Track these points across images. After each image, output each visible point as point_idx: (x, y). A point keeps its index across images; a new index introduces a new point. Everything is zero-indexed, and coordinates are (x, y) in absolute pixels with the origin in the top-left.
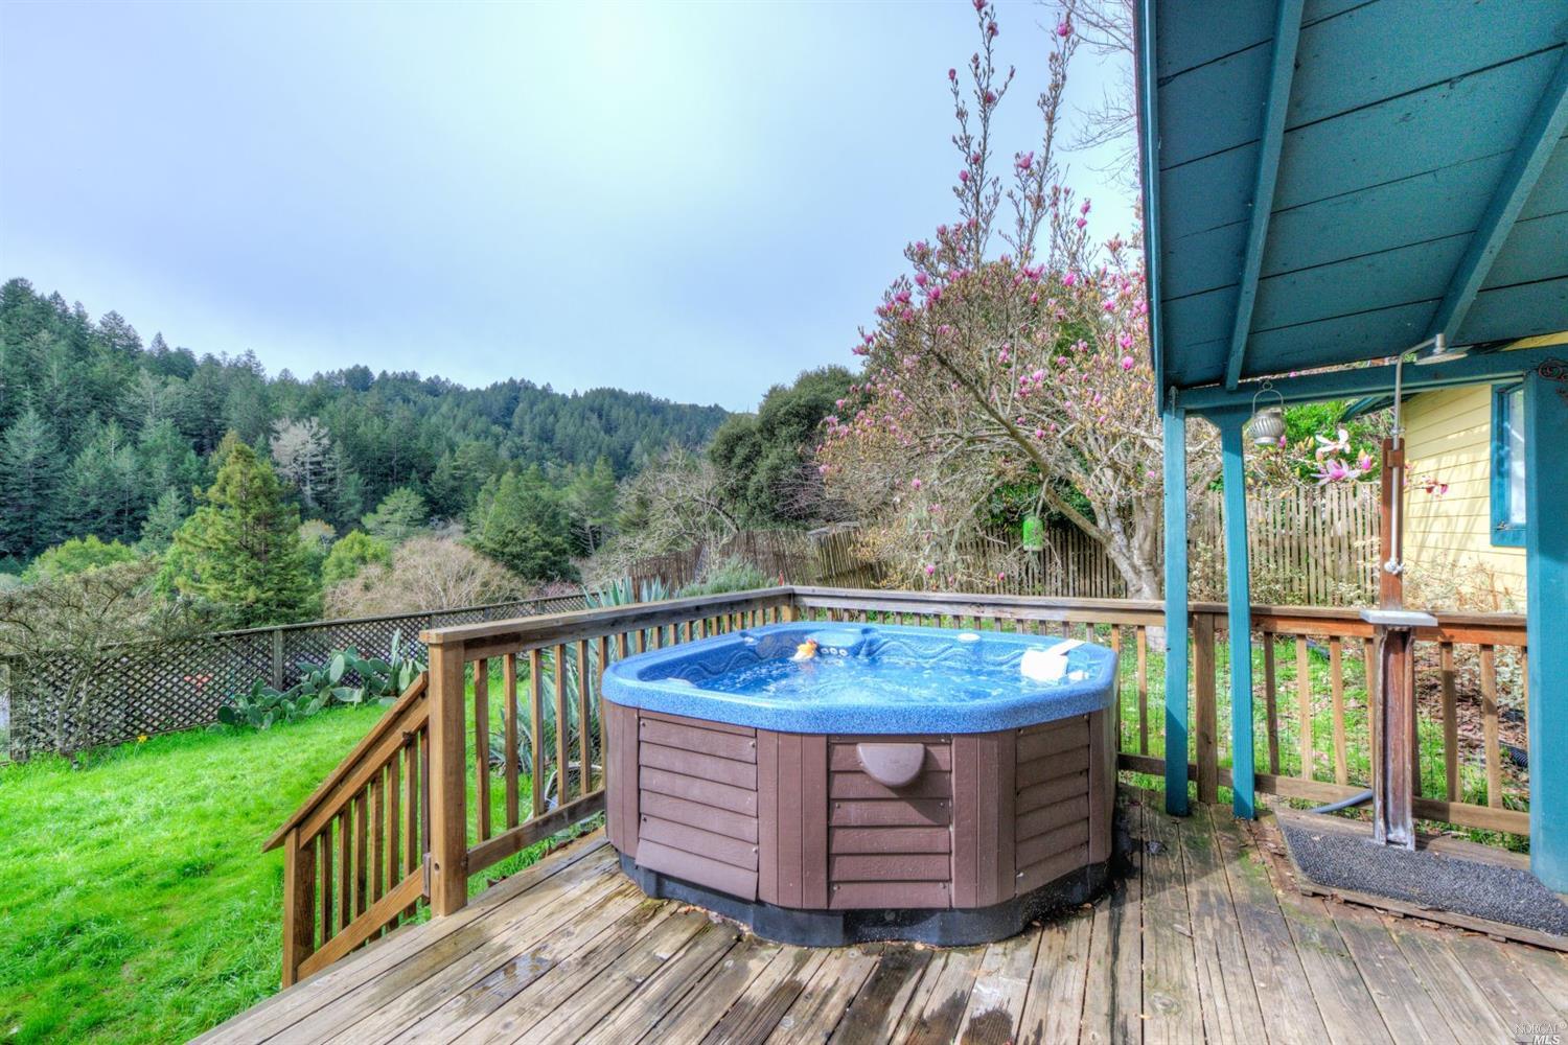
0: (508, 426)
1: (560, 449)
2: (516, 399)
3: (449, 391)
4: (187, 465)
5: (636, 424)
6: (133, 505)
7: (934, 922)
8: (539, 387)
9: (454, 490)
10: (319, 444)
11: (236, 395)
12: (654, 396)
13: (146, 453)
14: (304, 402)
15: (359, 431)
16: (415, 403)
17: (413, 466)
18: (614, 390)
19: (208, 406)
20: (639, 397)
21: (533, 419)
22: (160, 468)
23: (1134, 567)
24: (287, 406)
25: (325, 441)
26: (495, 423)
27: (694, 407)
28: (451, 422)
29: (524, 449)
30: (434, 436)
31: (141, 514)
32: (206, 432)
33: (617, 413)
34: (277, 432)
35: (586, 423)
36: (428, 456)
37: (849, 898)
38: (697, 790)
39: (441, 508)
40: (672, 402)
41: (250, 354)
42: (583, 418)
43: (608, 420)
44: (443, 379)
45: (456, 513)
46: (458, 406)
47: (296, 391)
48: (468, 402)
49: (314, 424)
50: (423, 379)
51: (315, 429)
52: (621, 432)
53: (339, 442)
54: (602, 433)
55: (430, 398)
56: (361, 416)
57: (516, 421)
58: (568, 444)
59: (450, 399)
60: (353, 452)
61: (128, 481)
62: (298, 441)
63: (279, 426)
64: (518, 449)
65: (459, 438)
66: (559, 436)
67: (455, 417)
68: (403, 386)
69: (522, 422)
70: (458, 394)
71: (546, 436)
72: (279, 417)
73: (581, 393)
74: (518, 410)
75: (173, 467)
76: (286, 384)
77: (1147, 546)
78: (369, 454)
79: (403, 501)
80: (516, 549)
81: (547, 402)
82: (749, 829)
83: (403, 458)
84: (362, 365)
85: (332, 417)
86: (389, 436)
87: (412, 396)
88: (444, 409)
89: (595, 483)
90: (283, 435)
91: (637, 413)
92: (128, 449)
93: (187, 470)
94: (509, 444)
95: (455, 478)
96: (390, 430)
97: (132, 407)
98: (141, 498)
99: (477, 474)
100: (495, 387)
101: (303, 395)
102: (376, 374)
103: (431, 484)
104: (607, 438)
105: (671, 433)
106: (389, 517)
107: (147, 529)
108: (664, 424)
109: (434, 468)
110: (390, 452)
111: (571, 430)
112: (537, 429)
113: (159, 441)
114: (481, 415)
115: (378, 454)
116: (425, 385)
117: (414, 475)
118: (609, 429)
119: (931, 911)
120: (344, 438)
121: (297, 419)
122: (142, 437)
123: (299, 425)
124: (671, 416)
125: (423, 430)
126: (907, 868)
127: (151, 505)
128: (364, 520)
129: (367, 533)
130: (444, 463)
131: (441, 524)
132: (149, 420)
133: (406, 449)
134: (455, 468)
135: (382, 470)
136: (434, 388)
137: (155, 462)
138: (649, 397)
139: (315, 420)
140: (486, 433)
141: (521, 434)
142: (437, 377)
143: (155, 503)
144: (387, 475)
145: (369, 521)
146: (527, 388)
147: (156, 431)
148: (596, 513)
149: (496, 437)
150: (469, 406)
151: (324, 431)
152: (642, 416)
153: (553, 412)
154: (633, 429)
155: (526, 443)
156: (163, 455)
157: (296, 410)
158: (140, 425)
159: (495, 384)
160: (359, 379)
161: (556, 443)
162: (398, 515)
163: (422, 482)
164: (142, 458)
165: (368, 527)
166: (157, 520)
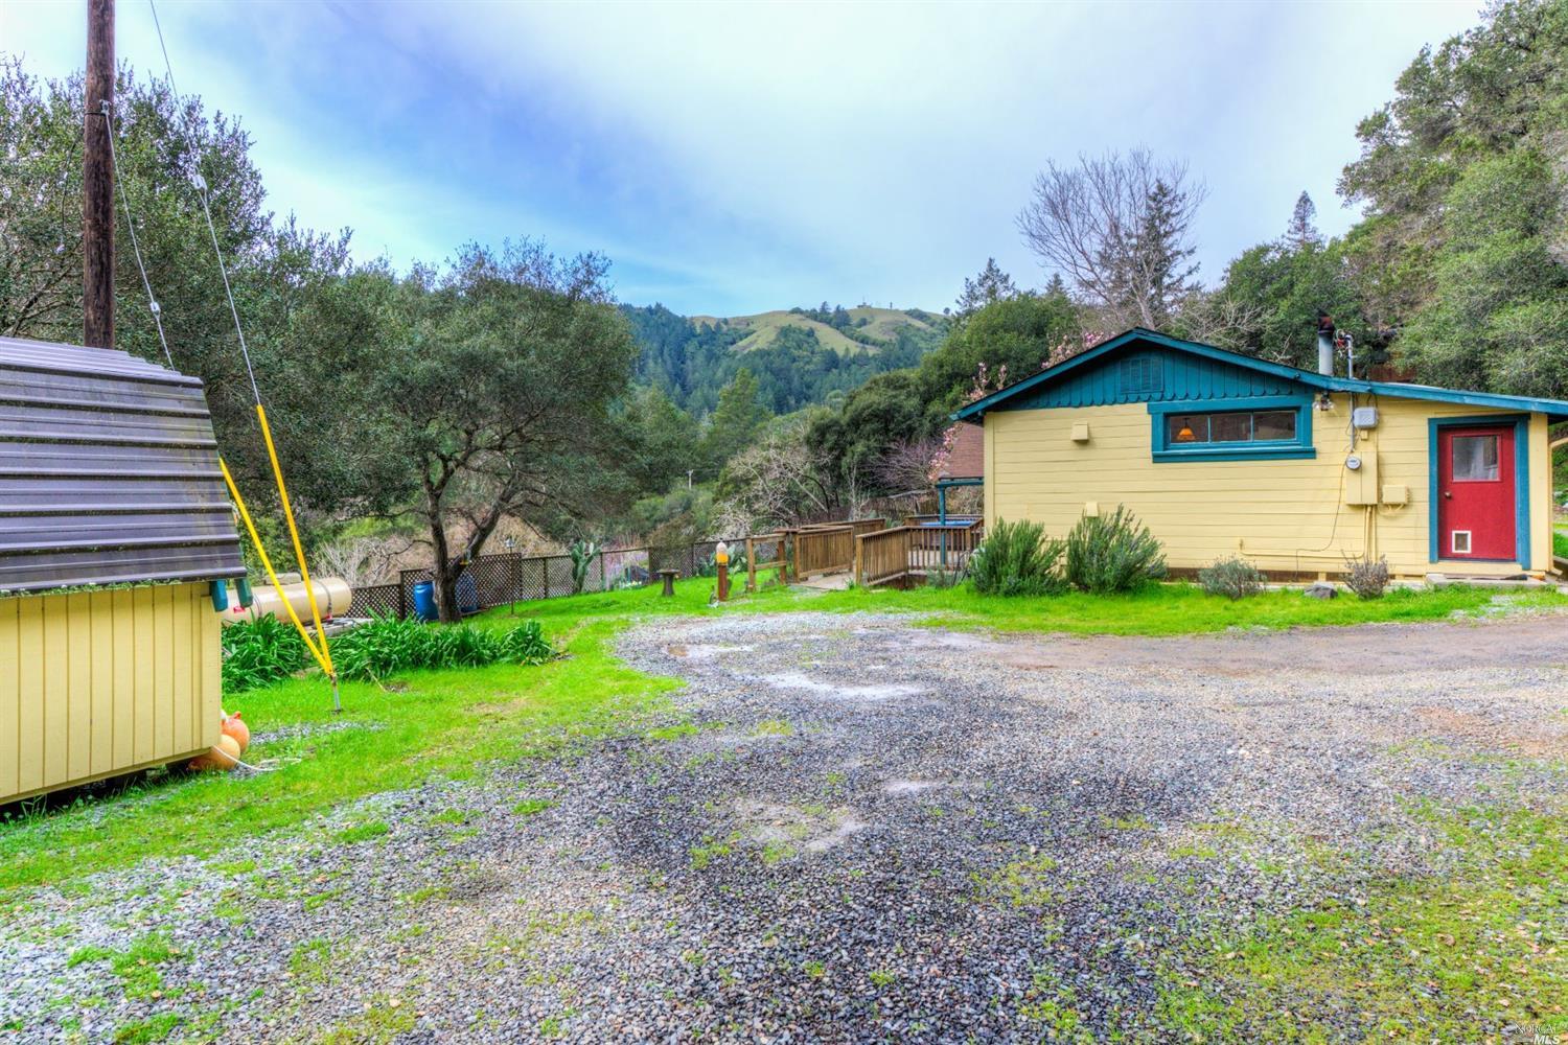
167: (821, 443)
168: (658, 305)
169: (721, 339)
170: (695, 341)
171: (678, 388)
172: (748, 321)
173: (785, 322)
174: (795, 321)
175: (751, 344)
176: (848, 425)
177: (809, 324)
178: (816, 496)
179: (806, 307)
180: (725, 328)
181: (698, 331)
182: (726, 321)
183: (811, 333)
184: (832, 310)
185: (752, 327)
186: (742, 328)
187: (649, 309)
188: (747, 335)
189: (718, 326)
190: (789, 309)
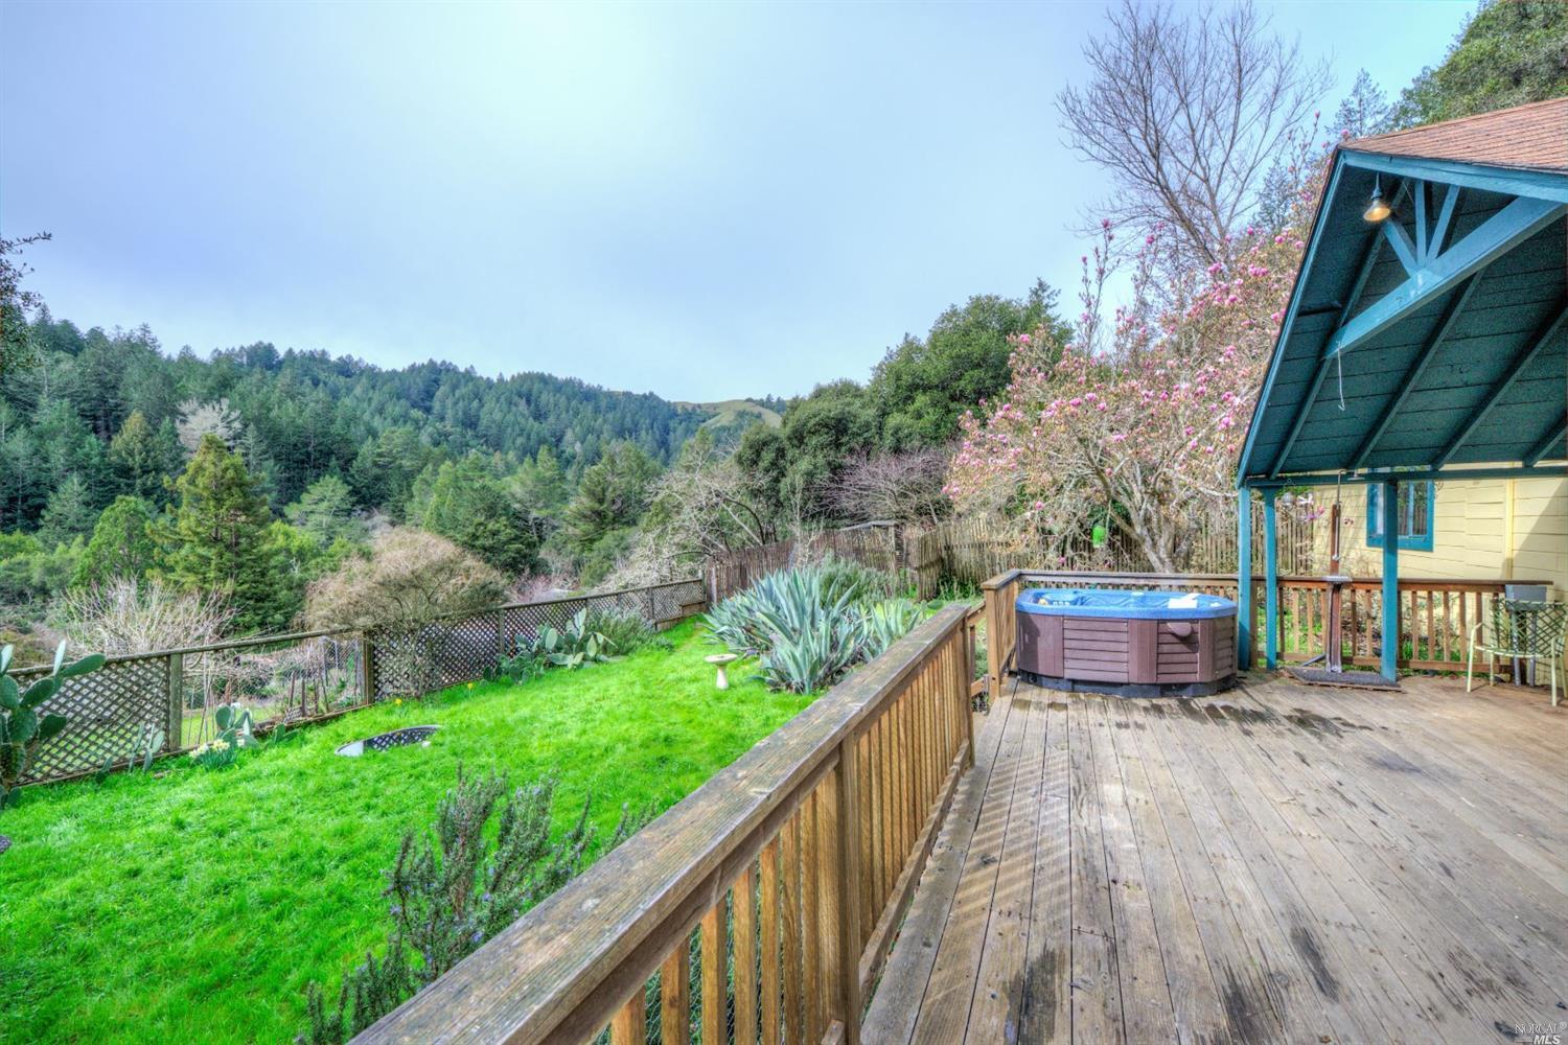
0: (428, 410)
1: (485, 436)
2: (436, 381)
3: (362, 372)
4: (87, 449)
5: (567, 411)
6: (28, 492)
7: (1190, 688)
8: (462, 370)
9: (377, 479)
10: (230, 428)
11: (133, 373)
12: (586, 383)
13: (40, 436)
14: (210, 382)
15: (273, 414)
16: (325, 384)
17: (332, 453)
18: (543, 374)
19: (103, 385)
20: (569, 382)
21: (456, 403)
22: (58, 453)
23: (1160, 559)
24: (193, 386)
25: (237, 425)
26: (413, 406)
27: (628, 395)
28: (366, 405)
29: (446, 435)
30: (351, 420)
31: (38, 501)
32: (100, 413)
33: (546, 398)
34: (183, 414)
35: (514, 408)
36: (348, 442)
37: (1164, 679)
38: (1096, 645)
39: (364, 497)
40: (605, 389)
41: (145, 329)
42: (510, 403)
43: (537, 406)
44: (356, 359)
45: (380, 503)
46: (373, 387)
47: (201, 369)
48: (384, 383)
49: (224, 407)
50: (333, 358)
51: (225, 412)
52: (552, 419)
53: (252, 426)
54: (531, 419)
55: (342, 379)
56: (274, 398)
57: (436, 405)
58: (494, 431)
59: (364, 380)
60: (267, 437)
61: (21, 466)
62: (208, 424)
63: (185, 407)
64: (440, 435)
65: (377, 422)
66: (484, 421)
67: (370, 399)
68: (312, 366)
69: (444, 407)
70: (374, 376)
71: (470, 422)
72: (185, 399)
73: (507, 377)
74: (438, 394)
75: (72, 452)
76: (187, 361)
77: (1170, 545)
78: (283, 439)
79: (329, 490)
80: (489, 542)
81: (470, 385)
82: (1125, 657)
83: (321, 444)
84: (266, 342)
85: (243, 398)
86: (306, 419)
87: (322, 376)
88: (358, 391)
89: (539, 473)
90: (190, 418)
91: (568, 399)
92: (21, 431)
93: (87, 455)
94: (430, 429)
95: (379, 466)
96: (307, 413)
97: (21, 385)
98: (36, 484)
99: (403, 462)
100: (413, 368)
101: (209, 375)
102: (282, 352)
103: (352, 471)
104: (536, 424)
105: (605, 421)
106: (314, 507)
107: (47, 518)
108: (597, 410)
109: (356, 454)
110: (307, 437)
111: (497, 416)
112: (460, 413)
113: (56, 423)
114: (399, 398)
115: (293, 439)
116: (336, 365)
117: (333, 462)
118: (539, 416)
119: (1188, 684)
120: (257, 421)
121: (205, 401)
122: (35, 418)
123: (209, 408)
124: (603, 403)
125: (339, 413)
126: (1182, 668)
127: (51, 493)
128: (286, 510)
129: (290, 522)
130: (366, 449)
131: (365, 514)
132: (43, 400)
133: (325, 434)
134: (380, 455)
135: (297, 456)
136: (346, 368)
137: (50, 446)
138: (581, 383)
139: (225, 402)
140: (406, 418)
141: (442, 419)
142: (349, 356)
143: (54, 489)
144: (303, 462)
145: (292, 510)
146: (448, 370)
147: (51, 412)
148: (540, 505)
149: (416, 422)
150: (386, 389)
151: (234, 415)
152: (574, 403)
153: (477, 396)
154: (564, 415)
155: (449, 428)
156: (60, 439)
157: (205, 391)
158: (33, 406)
159: (413, 366)
160: (264, 358)
161: (481, 428)
162: (325, 504)
163: (342, 470)
164: (36, 442)
165: (290, 517)
166: (57, 508)
167: (755, 462)
168: (651, 394)
169: (695, 418)
170: (677, 420)
171: (663, 451)
172: (715, 406)
173: (741, 408)
174: (749, 407)
175: (718, 422)
176: (789, 438)
177: (758, 409)
178: (751, 528)
179: (756, 397)
180: (698, 411)
181: (680, 411)
182: (699, 406)
183: (759, 416)
184: (775, 400)
185: (718, 410)
186: (711, 411)
187: (644, 396)
188: (714, 416)
189: (694, 409)
190: (744, 398)
